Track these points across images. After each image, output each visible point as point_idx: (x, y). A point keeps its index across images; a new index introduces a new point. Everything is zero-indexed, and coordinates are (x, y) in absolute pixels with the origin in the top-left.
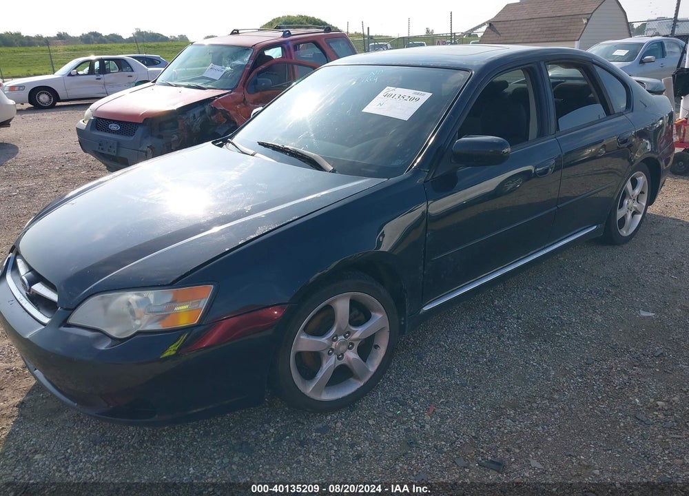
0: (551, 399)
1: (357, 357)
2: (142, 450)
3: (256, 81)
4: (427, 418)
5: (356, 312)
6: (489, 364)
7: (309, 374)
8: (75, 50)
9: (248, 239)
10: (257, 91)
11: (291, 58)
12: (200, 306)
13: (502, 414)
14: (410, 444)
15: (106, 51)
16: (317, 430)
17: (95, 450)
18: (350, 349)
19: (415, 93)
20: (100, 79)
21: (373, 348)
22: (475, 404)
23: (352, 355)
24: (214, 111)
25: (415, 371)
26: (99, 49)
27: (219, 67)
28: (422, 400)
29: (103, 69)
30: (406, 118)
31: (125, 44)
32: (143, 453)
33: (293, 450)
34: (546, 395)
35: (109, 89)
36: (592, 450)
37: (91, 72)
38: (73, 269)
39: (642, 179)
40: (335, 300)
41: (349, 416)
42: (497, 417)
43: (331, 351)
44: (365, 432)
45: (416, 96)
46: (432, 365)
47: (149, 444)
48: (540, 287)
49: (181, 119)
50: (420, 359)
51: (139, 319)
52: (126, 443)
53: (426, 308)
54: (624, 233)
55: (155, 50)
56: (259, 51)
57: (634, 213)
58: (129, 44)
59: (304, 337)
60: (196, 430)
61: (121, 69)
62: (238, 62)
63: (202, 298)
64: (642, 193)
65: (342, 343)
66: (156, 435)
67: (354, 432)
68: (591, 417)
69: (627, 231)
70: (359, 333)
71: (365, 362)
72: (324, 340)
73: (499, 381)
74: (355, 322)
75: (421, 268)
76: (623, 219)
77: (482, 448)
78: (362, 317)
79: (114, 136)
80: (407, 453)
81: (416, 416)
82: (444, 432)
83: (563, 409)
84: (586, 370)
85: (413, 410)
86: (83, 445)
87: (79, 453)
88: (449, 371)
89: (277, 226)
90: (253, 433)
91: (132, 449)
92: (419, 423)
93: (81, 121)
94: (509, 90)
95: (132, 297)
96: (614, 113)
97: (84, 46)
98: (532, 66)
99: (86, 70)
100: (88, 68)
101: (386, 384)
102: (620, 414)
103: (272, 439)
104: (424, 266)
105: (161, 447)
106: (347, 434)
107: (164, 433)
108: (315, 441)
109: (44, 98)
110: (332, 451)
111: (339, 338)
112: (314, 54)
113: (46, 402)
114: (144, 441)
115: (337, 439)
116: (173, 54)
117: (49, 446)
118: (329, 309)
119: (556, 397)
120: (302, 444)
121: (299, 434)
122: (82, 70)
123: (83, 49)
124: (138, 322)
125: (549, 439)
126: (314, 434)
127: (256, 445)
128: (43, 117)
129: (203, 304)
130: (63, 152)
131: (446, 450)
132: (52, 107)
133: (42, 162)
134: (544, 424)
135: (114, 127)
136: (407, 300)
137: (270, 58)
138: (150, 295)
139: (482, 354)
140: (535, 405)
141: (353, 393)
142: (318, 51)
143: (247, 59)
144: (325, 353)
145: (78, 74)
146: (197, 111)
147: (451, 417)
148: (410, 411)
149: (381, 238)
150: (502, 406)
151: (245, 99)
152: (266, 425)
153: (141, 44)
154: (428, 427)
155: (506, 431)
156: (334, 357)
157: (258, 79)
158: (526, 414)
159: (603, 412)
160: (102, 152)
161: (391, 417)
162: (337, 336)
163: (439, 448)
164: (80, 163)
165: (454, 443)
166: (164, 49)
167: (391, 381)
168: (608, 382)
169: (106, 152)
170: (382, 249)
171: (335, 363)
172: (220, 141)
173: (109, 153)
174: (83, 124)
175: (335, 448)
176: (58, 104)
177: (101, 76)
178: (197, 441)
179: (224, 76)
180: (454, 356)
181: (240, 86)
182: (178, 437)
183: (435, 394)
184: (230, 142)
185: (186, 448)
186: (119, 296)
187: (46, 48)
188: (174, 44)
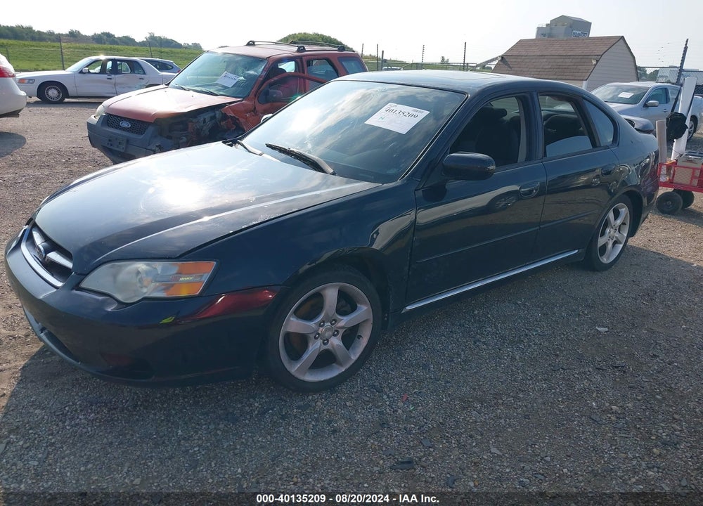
0: (516, 398)
1: (341, 344)
2: (135, 413)
3: (268, 91)
4: (401, 404)
5: (343, 302)
6: (462, 363)
7: (295, 355)
8: (86, 49)
9: (251, 224)
10: (267, 102)
11: (304, 72)
12: (203, 279)
13: (469, 406)
14: (382, 425)
15: (118, 52)
16: (298, 407)
17: (91, 409)
18: (335, 335)
19: (415, 111)
20: (111, 79)
21: (356, 338)
22: (446, 396)
23: (336, 342)
24: (225, 117)
25: (394, 364)
26: (111, 49)
27: (233, 76)
28: (397, 389)
29: (115, 70)
30: (404, 132)
31: (138, 47)
32: (136, 415)
33: (275, 422)
34: (512, 394)
35: (118, 89)
36: (547, 441)
37: (103, 71)
38: (89, 239)
39: (624, 211)
40: (324, 289)
41: (329, 397)
42: (464, 408)
43: (317, 336)
44: (343, 412)
45: (415, 113)
46: (410, 361)
47: (142, 408)
48: (519, 302)
49: (192, 122)
50: (400, 354)
51: (146, 287)
52: (121, 406)
53: (409, 308)
54: (605, 260)
55: (169, 55)
56: (272, 64)
57: (615, 243)
58: (141, 48)
59: (293, 319)
60: (186, 400)
61: (133, 71)
62: (252, 72)
63: (205, 273)
64: (624, 224)
65: (328, 330)
66: (148, 401)
67: (332, 411)
68: (550, 414)
69: (608, 258)
70: (344, 321)
71: (348, 350)
72: (312, 324)
73: (470, 379)
74: (342, 311)
75: (407, 268)
76: (604, 247)
77: (448, 433)
78: (348, 308)
79: (124, 133)
80: (378, 432)
81: (390, 402)
82: (414, 417)
83: (525, 406)
84: (551, 376)
85: (388, 397)
86: (80, 404)
87: (76, 411)
88: (425, 367)
89: (277, 215)
90: (239, 406)
91: (126, 411)
92: (392, 408)
93: (93, 117)
94: (507, 118)
95: (141, 266)
96: (600, 147)
97: (96, 46)
98: (525, 94)
99: (98, 69)
100: (99, 68)
101: (365, 374)
102: (576, 414)
103: (256, 412)
104: (410, 266)
105: (153, 412)
106: (325, 412)
107: (157, 400)
108: (295, 416)
109: (53, 93)
110: (311, 426)
111: (326, 324)
112: (327, 72)
113: (47, 367)
114: (137, 405)
115: (316, 415)
116: (186, 61)
117: (48, 404)
118: (319, 297)
119: (521, 396)
120: (283, 418)
121: (281, 409)
122: (94, 69)
123: (94, 49)
124: (145, 290)
125: (510, 430)
126: (295, 410)
127: (241, 415)
128: (50, 111)
129: (206, 277)
130: (70, 146)
131: (414, 431)
132: (60, 103)
133: (49, 154)
134: (506, 417)
135: (125, 124)
136: (391, 297)
137: (283, 71)
138: (159, 266)
139: (458, 355)
140: (500, 401)
141: (334, 377)
142: (330, 68)
143: (261, 70)
144: (312, 336)
145: (89, 72)
146: (207, 116)
147: (422, 405)
148: (385, 397)
149: (375, 236)
150: (471, 400)
151: (255, 108)
152: (251, 400)
153: (154, 48)
154: (400, 411)
155: (471, 421)
156: (319, 342)
157: (271, 91)
158: (491, 408)
159: (561, 411)
160: (111, 147)
161: (368, 401)
162: (324, 322)
163: (408, 429)
164: (87, 158)
165: (423, 427)
166: (177, 55)
167: (370, 371)
168: (570, 387)
169: (115, 148)
170: (374, 247)
171: (320, 347)
172: (230, 141)
173: (117, 149)
174: (94, 119)
175: (313, 423)
176: (66, 100)
177: (113, 76)
178: (186, 409)
179: (237, 85)
180: (432, 355)
181: (252, 96)
182: (168, 404)
183: (409, 384)
184: (239, 143)
185: (176, 414)
186: (129, 265)
187: (58, 44)
188: (187, 51)
